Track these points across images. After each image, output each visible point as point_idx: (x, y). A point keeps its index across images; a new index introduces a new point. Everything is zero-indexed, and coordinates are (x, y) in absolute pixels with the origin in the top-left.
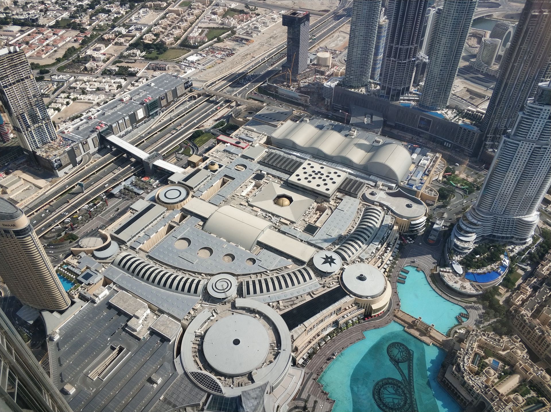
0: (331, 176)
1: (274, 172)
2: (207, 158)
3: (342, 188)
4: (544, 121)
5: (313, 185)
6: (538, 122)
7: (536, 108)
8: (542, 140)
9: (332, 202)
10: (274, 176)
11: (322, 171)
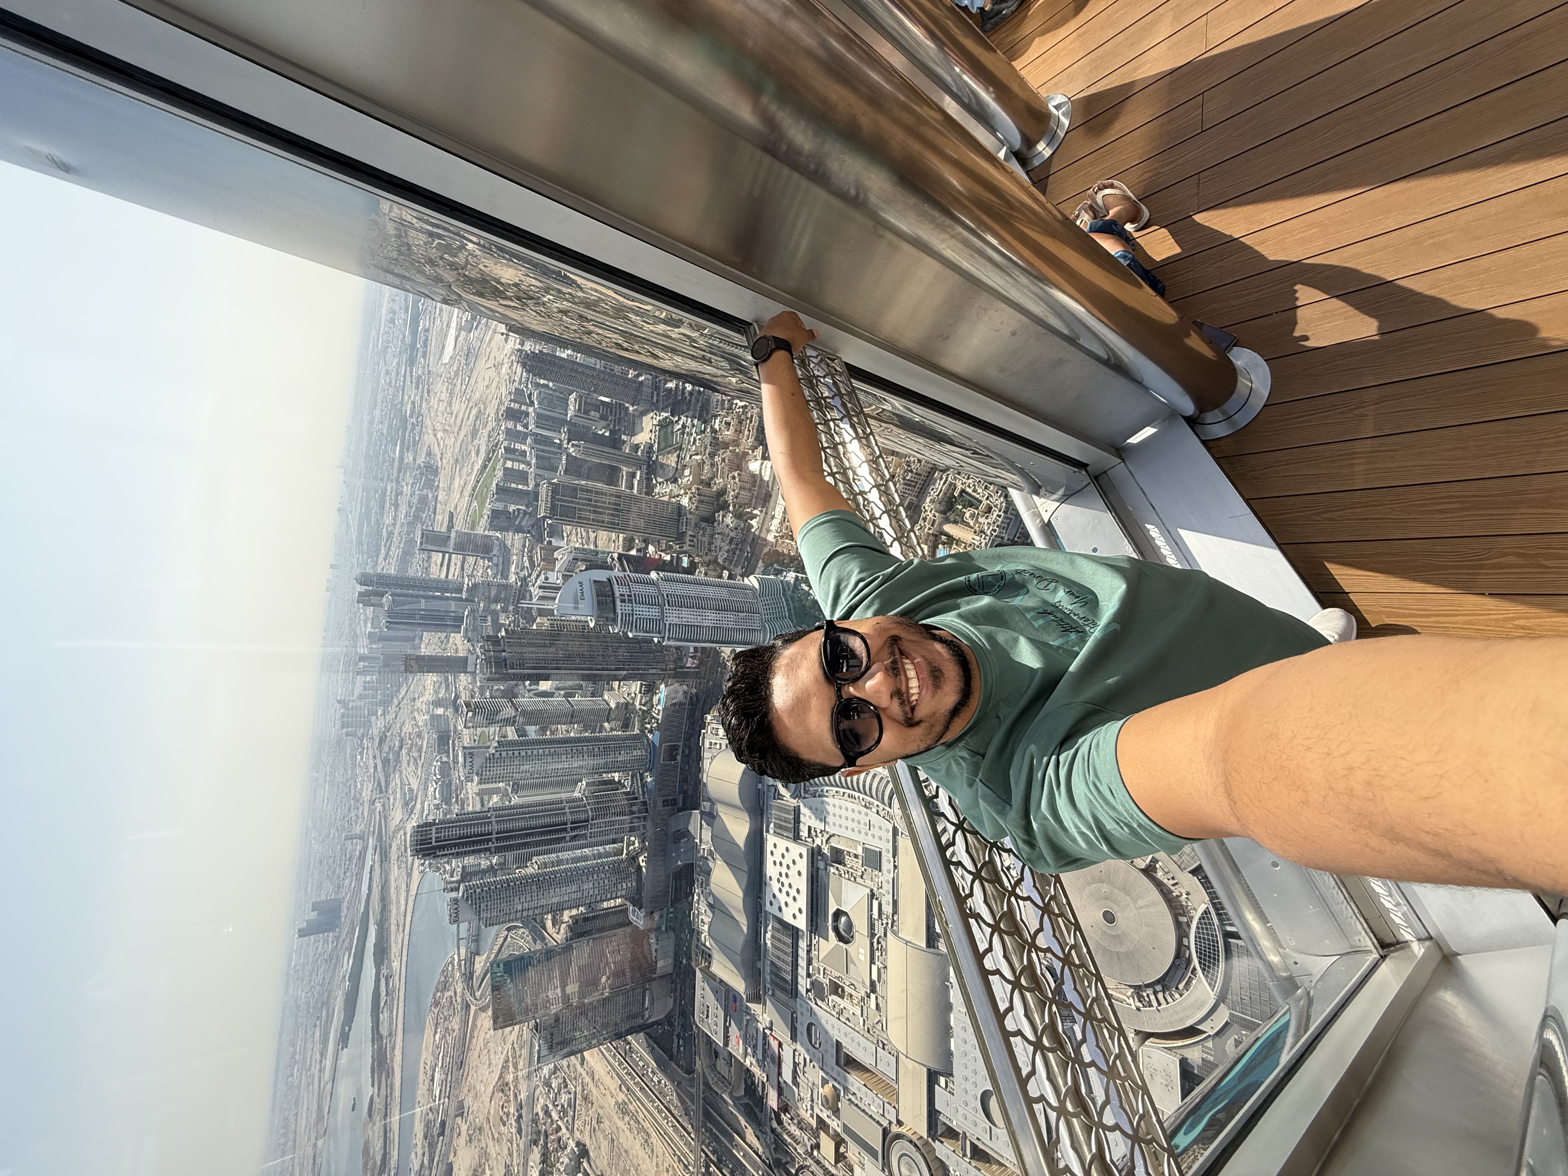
0: (779, 859)
1: (802, 963)
2: (820, 1120)
3: (791, 835)
5: (802, 883)
9: (818, 841)
10: (809, 962)
11: (775, 877)
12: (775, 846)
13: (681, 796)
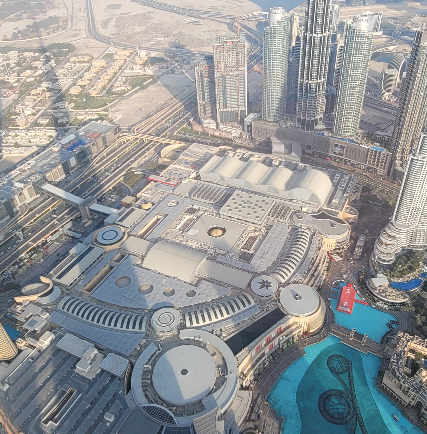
0: (259, 204)
2: (140, 198)
3: (270, 214)
11: (251, 200)
12: (267, 203)
13: (312, 153)
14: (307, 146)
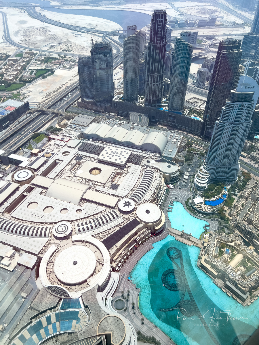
0: (123, 154)
1: (88, 154)
2: (43, 150)
3: (129, 160)
4: (236, 111)
5: (113, 160)
6: (233, 112)
7: (231, 104)
8: (236, 122)
9: (125, 169)
10: (88, 157)
11: (117, 151)
12: (127, 153)
13: (155, 121)
14: (152, 116)
